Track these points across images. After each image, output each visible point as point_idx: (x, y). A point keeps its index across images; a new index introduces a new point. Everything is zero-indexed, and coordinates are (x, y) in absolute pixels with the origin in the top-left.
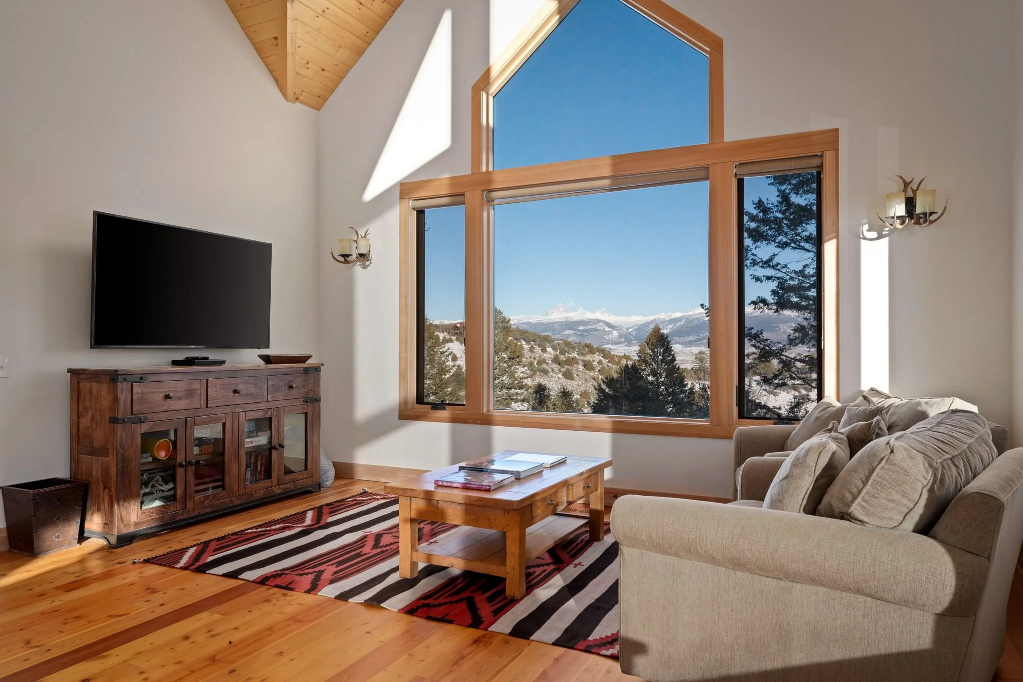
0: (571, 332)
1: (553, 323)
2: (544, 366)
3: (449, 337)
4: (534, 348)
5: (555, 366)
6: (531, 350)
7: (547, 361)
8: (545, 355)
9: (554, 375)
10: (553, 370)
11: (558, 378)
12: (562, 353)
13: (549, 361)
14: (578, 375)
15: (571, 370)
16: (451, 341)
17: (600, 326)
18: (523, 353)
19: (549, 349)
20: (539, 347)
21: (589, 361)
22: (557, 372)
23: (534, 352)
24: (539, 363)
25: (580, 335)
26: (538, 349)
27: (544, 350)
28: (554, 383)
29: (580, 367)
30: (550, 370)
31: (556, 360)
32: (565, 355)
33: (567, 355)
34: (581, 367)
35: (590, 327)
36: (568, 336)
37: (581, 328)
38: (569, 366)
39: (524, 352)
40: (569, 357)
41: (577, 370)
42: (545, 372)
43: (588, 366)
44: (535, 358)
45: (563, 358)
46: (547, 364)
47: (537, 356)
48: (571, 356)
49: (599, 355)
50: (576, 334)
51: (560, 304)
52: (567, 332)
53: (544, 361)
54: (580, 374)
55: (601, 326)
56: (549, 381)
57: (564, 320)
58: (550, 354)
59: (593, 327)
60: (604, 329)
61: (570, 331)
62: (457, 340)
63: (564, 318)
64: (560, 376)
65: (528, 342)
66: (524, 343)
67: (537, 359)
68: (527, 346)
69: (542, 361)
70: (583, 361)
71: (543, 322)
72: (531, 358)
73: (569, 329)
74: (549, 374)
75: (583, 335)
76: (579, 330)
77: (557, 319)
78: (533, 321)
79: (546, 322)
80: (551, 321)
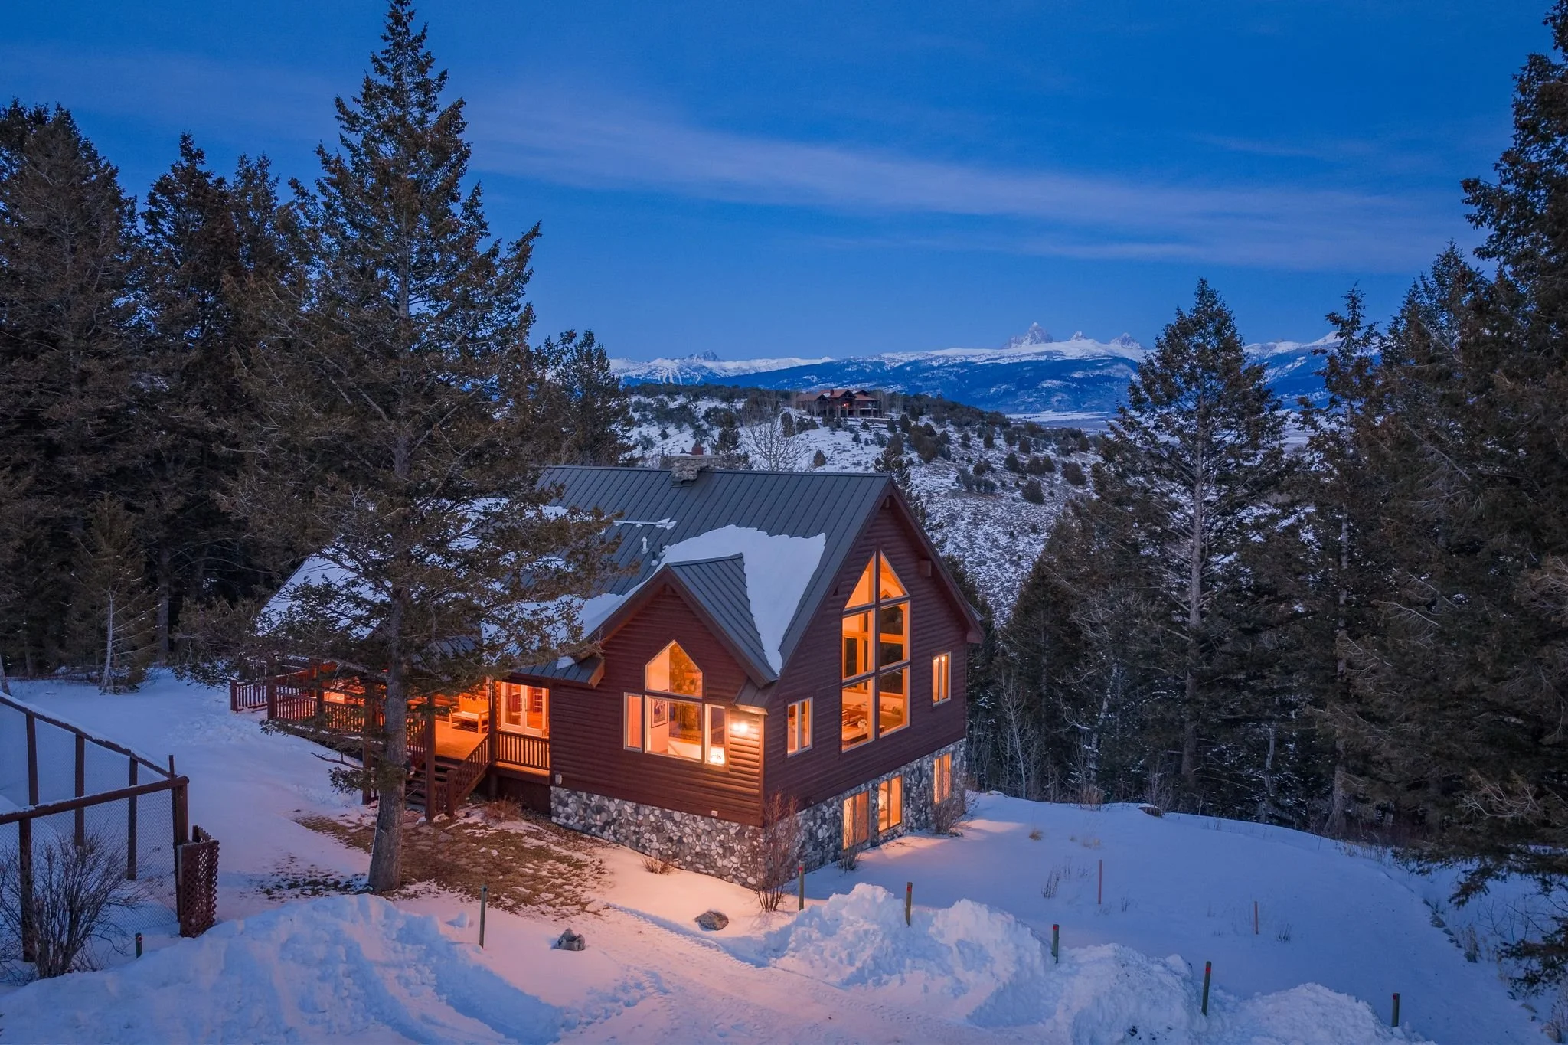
0: (1057, 383)
1: (1020, 364)
2: (989, 477)
3: (809, 418)
4: (969, 439)
5: (1009, 477)
6: (965, 443)
7: (994, 466)
8: (990, 453)
9: (1006, 494)
10: (1003, 484)
11: (1014, 499)
12: (1024, 449)
13: (998, 466)
14: (1051, 494)
15: (1039, 484)
16: (813, 426)
17: (1118, 370)
18: (948, 449)
19: (1000, 442)
20: (979, 436)
21: (1075, 465)
22: (1011, 489)
23: (970, 447)
24: (979, 470)
26: (978, 442)
27: (989, 444)
28: (1005, 508)
29: (1056, 476)
30: (998, 484)
31: (1012, 464)
32: (1029, 452)
33: (1033, 453)
34: (1058, 477)
35: (1098, 372)
37: (1077, 375)
38: (1036, 475)
40: (1036, 459)
41: (1051, 484)
42: (990, 488)
43: (1074, 476)
44: (970, 461)
45: (1024, 459)
46: (994, 471)
47: (975, 456)
48: (1041, 455)
49: (1097, 453)
50: (1067, 387)
51: (1035, 324)
53: (988, 466)
54: (1056, 491)
55: (1122, 371)
56: (994, 506)
57: (1044, 358)
58: (1001, 451)
59: (1104, 372)
60: (1128, 376)
61: (1053, 382)
62: (825, 424)
63: (1046, 353)
65: (960, 426)
66: (951, 428)
67: (975, 462)
68: (956, 435)
69: (983, 467)
70: (1065, 465)
71: (998, 362)
72: (962, 459)
73: (1052, 378)
74: (995, 493)
75: (1082, 390)
76: (1074, 380)
77: (1029, 355)
78: (978, 361)
79: (1005, 361)
80: (1016, 360)
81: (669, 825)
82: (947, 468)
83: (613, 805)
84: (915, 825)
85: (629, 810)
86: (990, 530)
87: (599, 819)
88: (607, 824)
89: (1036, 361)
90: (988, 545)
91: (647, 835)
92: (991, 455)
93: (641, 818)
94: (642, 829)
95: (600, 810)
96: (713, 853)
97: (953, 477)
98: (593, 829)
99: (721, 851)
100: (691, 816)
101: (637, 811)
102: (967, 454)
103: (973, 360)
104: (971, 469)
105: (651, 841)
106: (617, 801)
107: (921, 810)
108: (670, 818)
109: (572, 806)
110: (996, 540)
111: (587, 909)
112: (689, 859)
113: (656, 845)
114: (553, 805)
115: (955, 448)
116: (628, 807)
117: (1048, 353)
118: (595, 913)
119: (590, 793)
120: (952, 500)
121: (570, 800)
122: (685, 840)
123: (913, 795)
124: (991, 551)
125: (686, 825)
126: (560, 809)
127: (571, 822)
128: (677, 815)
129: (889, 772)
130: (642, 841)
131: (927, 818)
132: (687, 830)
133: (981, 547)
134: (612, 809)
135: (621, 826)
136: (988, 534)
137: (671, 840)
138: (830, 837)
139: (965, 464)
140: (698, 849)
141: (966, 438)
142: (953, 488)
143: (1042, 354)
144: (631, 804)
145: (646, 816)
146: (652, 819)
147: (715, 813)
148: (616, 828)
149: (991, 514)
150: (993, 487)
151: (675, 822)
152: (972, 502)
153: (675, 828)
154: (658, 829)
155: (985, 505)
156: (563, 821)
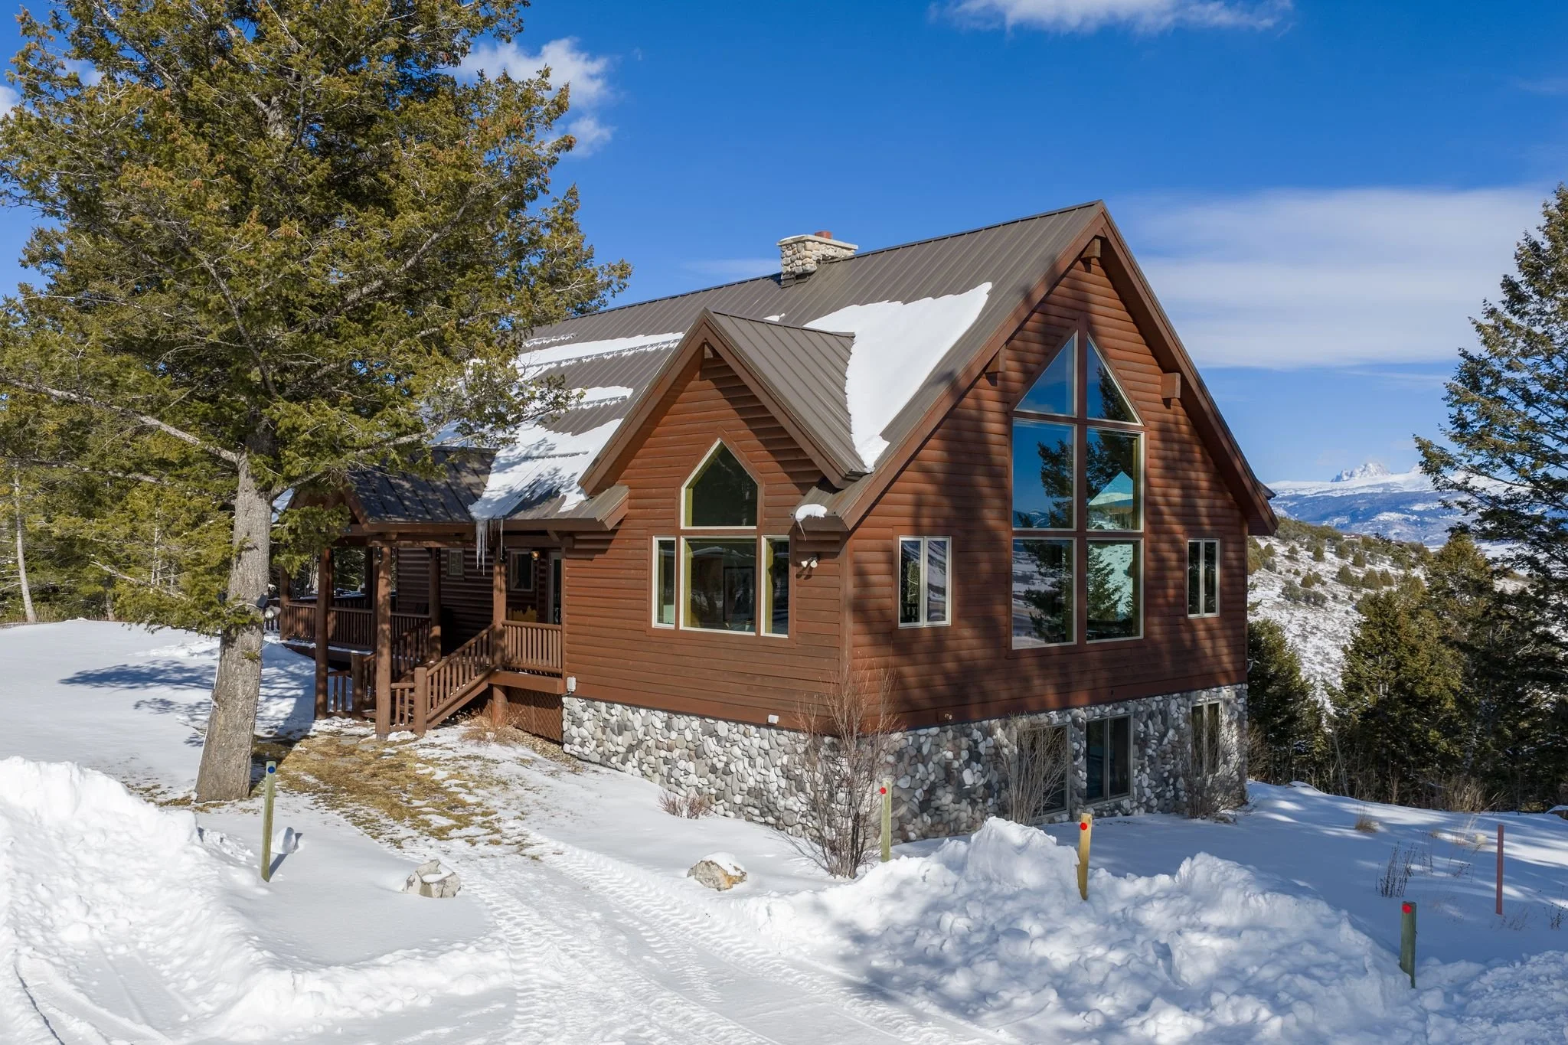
0: (1395, 516)
1: (1354, 497)
2: (1317, 588)
4: (1296, 552)
5: (1341, 590)
6: (1292, 556)
7: (1324, 579)
9: (1339, 607)
10: (1335, 597)
11: (1347, 612)
12: (1358, 562)
13: (1329, 579)
18: (1274, 562)
19: (1330, 555)
20: (1308, 549)
22: (1343, 602)
23: (1297, 560)
24: (1308, 582)
25: (1416, 523)
26: (1304, 555)
27: (1318, 557)
28: (1337, 622)
30: (1329, 597)
31: (1343, 577)
32: (1363, 566)
33: (1368, 566)
36: (1387, 525)
37: (1418, 507)
38: (1370, 588)
39: (1276, 560)
40: (1372, 572)
44: (1297, 573)
45: (1359, 573)
46: (1324, 584)
47: (1302, 568)
48: (1376, 569)
50: (1407, 520)
52: (1385, 516)
53: (1317, 578)
56: (1325, 618)
57: (1380, 490)
58: (1332, 564)
61: (1392, 514)
63: (1382, 485)
64: (1349, 608)
65: (1285, 541)
66: (1277, 543)
67: (1304, 574)
68: (1282, 548)
69: (1312, 580)
71: (1330, 494)
72: (1289, 571)
73: (1390, 510)
74: (1326, 605)
75: (1423, 523)
76: (1413, 513)
77: (1363, 487)
78: (1308, 493)
79: (1338, 494)
80: (1350, 493)
81: (711, 744)
82: (1271, 580)
83: (638, 718)
84: (1154, 802)
85: (659, 725)
86: (1320, 644)
87: (623, 741)
88: (631, 749)
89: (1372, 494)
90: (1319, 658)
91: (682, 764)
92: (1321, 568)
93: (674, 735)
94: (676, 753)
95: (622, 728)
96: (773, 787)
97: (1278, 590)
98: (614, 760)
99: (783, 783)
100: (742, 727)
101: (669, 727)
102: (1295, 567)
103: (1303, 493)
104: (1298, 580)
105: (687, 773)
106: (643, 712)
107: (1166, 781)
108: (714, 733)
109: (587, 724)
110: (1328, 654)
111: (523, 852)
112: (738, 799)
113: (693, 779)
114: (565, 725)
115: (1282, 564)
116: (658, 719)
117: (1386, 486)
118: (533, 858)
119: (611, 702)
120: (1278, 612)
121: (586, 716)
122: (732, 768)
123: (1150, 752)
124: (1322, 665)
125: (734, 743)
126: (574, 731)
127: (587, 751)
128: (722, 727)
129: (1107, 704)
130: (676, 773)
131: (1176, 797)
132: (737, 751)
133: (1311, 661)
134: (637, 724)
135: (648, 753)
136: (1318, 647)
137: (714, 770)
138: (988, 786)
139: (1292, 576)
140: (751, 782)
141: (1293, 551)
142: (1278, 600)
143: (1378, 486)
144: (660, 714)
145: (681, 732)
146: (689, 736)
147: (774, 719)
148: (643, 755)
149: (1322, 627)
150: (1324, 599)
151: (719, 739)
152: (1299, 614)
153: (720, 750)
154: (697, 753)
155: (1313, 617)
156: (577, 748)
